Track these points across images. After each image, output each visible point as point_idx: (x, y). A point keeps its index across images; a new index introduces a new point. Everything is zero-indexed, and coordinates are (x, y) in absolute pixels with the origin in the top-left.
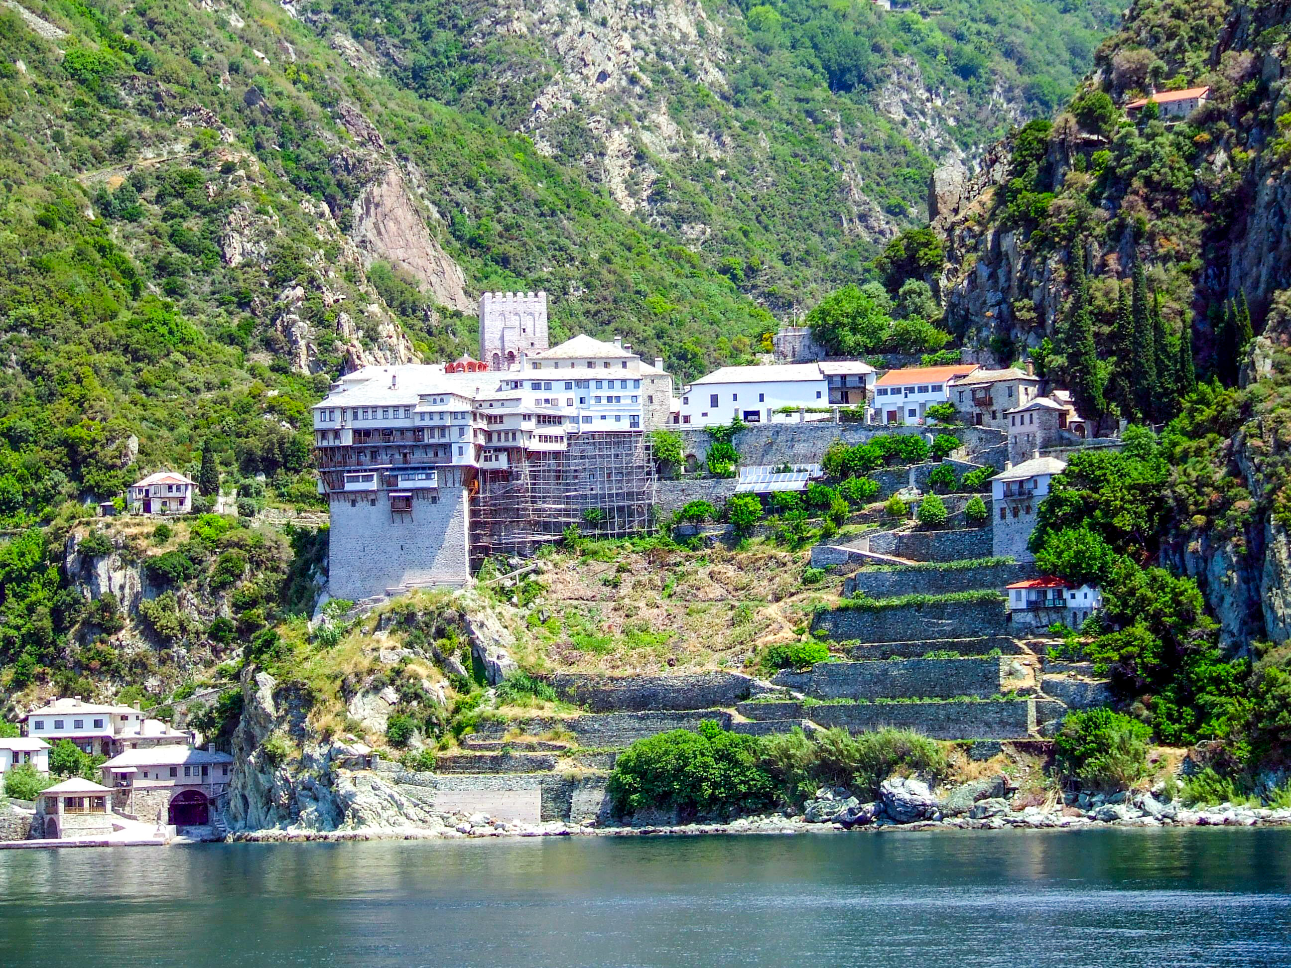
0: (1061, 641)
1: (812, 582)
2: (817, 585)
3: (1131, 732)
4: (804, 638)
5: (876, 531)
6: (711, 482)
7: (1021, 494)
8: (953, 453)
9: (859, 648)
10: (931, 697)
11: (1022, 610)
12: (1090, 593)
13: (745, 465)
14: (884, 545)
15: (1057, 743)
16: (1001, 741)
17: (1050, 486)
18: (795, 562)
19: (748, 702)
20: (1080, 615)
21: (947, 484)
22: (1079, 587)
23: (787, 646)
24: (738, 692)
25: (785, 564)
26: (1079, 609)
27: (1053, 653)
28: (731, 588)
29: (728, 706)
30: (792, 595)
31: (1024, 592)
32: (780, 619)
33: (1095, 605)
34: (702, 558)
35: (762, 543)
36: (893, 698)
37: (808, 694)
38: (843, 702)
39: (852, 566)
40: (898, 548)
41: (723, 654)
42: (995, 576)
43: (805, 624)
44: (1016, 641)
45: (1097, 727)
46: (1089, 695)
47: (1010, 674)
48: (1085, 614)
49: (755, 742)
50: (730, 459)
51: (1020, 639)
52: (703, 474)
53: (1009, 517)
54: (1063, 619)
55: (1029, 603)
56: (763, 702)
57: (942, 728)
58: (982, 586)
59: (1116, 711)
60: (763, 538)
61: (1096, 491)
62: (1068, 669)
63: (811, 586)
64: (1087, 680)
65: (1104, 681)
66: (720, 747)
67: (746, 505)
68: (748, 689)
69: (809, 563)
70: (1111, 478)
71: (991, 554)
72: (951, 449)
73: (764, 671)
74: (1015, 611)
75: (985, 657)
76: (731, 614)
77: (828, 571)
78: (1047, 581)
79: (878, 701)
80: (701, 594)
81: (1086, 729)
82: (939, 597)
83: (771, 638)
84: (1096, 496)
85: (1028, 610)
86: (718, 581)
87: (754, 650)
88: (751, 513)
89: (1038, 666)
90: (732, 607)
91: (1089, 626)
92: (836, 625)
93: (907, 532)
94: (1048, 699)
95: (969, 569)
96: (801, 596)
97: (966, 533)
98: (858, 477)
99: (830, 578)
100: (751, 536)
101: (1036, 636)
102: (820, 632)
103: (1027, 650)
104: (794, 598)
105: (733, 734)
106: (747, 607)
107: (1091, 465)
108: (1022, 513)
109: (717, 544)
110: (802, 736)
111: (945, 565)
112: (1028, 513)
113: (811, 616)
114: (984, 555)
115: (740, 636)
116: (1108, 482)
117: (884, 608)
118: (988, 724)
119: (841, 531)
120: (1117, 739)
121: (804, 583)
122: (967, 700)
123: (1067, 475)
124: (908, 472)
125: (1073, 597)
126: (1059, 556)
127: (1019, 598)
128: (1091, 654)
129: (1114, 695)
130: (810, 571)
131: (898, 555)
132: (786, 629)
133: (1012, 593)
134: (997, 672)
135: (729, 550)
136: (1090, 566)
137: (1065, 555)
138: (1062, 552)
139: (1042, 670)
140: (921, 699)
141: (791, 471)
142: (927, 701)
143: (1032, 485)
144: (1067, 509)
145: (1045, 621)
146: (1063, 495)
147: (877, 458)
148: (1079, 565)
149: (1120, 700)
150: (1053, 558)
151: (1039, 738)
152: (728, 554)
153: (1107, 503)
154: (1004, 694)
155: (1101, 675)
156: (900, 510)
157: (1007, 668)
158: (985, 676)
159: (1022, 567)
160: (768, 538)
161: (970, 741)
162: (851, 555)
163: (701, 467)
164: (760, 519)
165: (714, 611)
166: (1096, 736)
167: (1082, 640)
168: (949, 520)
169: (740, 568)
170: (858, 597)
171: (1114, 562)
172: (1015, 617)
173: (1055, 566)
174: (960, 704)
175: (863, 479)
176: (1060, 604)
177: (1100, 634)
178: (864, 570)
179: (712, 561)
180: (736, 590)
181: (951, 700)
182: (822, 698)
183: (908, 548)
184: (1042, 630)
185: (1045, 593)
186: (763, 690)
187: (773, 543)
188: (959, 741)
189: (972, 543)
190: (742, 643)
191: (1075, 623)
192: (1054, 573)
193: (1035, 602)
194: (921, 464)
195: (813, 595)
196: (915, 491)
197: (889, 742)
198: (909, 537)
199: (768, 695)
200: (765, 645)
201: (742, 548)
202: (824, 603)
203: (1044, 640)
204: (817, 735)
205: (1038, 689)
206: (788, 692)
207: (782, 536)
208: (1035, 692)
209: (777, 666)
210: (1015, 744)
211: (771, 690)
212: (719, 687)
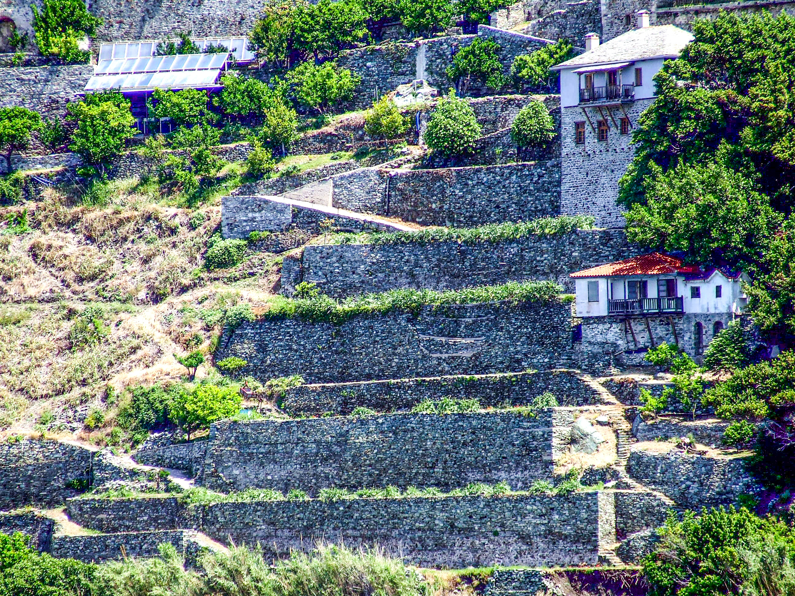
0: (670, 378)
1: (222, 265)
2: (232, 271)
3: (781, 552)
4: (201, 372)
5: (347, 166)
6: (40, 72)
7: (611, 95)
8: (500, 17)
9: (300, 392)
10: (421, 486)
11: (600, 319)
12: (727, 287)
13: (108, 39)
14: (360, 193)
15: (647, 573)
16: (542, 570)
17: (660, 81)
18: (192, 227)
19: (88, 496)
20: (709, 328)
21: (484, 76)
22: (706, 276)
23: (167, 389)
24: (71, 477)
25: (173, 231)
26: (707, 317)
27: (653, 402)
28: (70, 276)
29: (51, 504)
30: (184, 289)
31: (603, 285)
32: (159, 337)
33: (736, 309)
34: (19, 220)
35: (133, 191)
36: (352, 488)
37: (200, 482)
38: (261, 495)
39: (299, 234)
40: (387, 198)
41: (46, 404)
42: (558, 254)
43: (204, 347)
44: (587, 378)
45: (719, 543)
46: (716, 482)
47: (573, 441)
48: (718, 326)
49: (90, 576)
50: (77, 25)
51: (595, 374)
52: (25, 55)
53: (591, 140)
54: (677, 335)
55: (613, 304)
56: (114, 496)
57: (440, 546)
58: (535, 273)
59: (760, 511)
60: (135, 180)
61: (743, 92)
62: (680, 432)
63: (220, 273)
64: (713, 453)
65: (746, 454)
66: (21, 582)
67: (103, 115)
68: (90, 472)
69: (218, 228)
70: (771, 66)
71: (556, 211)
72: (496, 8)
73: (123, 435)
74: (587, 320)
75: (524, 410)
76: (67, 326)
77: (252, 244)
78: (647, 264)
79: (324, 494)
80: (12, 289)
81: (699, 546)
82: (451, 294)
83: (138, 373)
84: (744, 100)
85: (611, 318)
86: (47, 263)
87: (106, 397)
88: (113, 132)
89: (625, 426)
90: (71, 313)
91: (720, 349)
92: (262, 348)
93: (405, 169)
94: (639, 488)
95: (510, 241)
96: (199, 293)
97: (513, 171)
98: (319, 62)
99: (257, 257)
100: (112, 175)
101: (624, 368)
102: (231, 362)
103: (606, 396)
104: (186, 296)
105: (48, 559)
106: (99, 313)
107: (738, 40)
108: (613, 132)
109: (48, 193)
110: (178, 562)
111: (467, 233)
112: (624, 131)
113: (217, 332)
114: (544, 213)
115: (81, 368)
116: (766, 73)
117: (352, 316)
118: (524, 538)
119: (282, 167)
120: (755, 565)
121: (207, 267)
122: (487, 490)
123: (691, 60)
124: (412, 53)
125: (696, 293)
126: (669, 218)
127: (593, 298)
128: (716, 403)
129: (762, 483)
130: (220, 244)
131: (387, 213)
132: (168, 357)
133: (581, 287)
134: (547, 437)
135: (71, 202)
136: (728, 235)
137: (679, 213)
138: (675, 208)
139: (632, 434)
140: (404, 489)
141: (194, 50)
142: (413, 493)
143: (631, 79)
144: (688, 125)
145: (643, 339)
146: (682, 98)
147: (357, 25)
148: (705, 233)
149: (772, 492)
150: (657, 221)
151: (618, 564)
152: (69, 212)
153: (763, 114)
154: (558, 480)
155: (740, 443)
156: (392, 127)
157: (566, 431)
158: (525, 444)
159: (606, 237)
160: (144, 181)
161: (484, 571)
162: (297, 212)
163: (23, 42)
164: (128, 143)
165: (35, 321)
166: (717, 561)
167: (708, 377)
168: (484, 145)
169: (90, 238)
170: (304, 294)
171: (773, 227)
172: (588, 333)
173: (663, 236)
174: (474, 499)
175: (328, 66)
176: (670, 307)
177: (743, 364)
178: (319, 241)
179: (37, 225)
180: (80, 280)
181: (457, 492)
182: (224, 488)
183: (405, 199)
184: (637, 358)
185: (644, 285)
186: (117, 473)
187: (153, 189)
188: (471, 569)
189: (524, 190)
190: (84, 383)
191: (699, 344)
192: (660, 248)
193: (624, 304)
194: (441, 36)
195: (221, 289)
196: (427, 89)
197: (335, 573)
198: (408, 178)
199: (127, 483)
200: (127, 387)
201: (95, 199)
202: (241, 305)
203: (637, 377)
204: (206, 560)
205: (622, 470)
206: (163, 478)
207: (170, 176)
208: (615, 475)
209: (148, 427)
210: (570, 576)
211: (133, 474)
212: (37, 468)
